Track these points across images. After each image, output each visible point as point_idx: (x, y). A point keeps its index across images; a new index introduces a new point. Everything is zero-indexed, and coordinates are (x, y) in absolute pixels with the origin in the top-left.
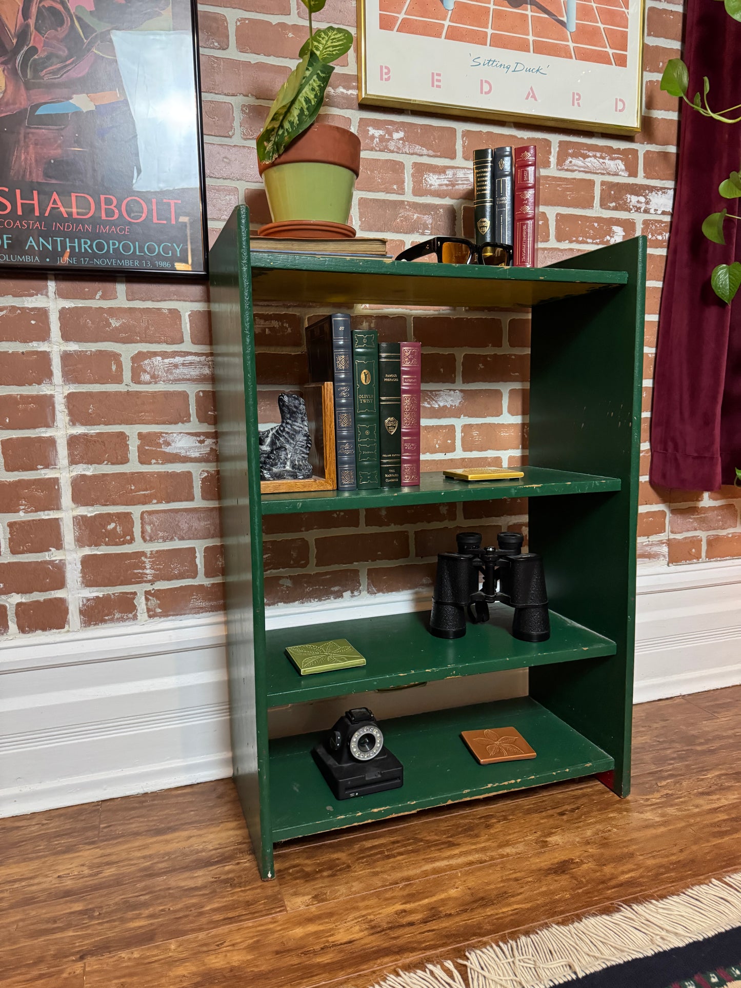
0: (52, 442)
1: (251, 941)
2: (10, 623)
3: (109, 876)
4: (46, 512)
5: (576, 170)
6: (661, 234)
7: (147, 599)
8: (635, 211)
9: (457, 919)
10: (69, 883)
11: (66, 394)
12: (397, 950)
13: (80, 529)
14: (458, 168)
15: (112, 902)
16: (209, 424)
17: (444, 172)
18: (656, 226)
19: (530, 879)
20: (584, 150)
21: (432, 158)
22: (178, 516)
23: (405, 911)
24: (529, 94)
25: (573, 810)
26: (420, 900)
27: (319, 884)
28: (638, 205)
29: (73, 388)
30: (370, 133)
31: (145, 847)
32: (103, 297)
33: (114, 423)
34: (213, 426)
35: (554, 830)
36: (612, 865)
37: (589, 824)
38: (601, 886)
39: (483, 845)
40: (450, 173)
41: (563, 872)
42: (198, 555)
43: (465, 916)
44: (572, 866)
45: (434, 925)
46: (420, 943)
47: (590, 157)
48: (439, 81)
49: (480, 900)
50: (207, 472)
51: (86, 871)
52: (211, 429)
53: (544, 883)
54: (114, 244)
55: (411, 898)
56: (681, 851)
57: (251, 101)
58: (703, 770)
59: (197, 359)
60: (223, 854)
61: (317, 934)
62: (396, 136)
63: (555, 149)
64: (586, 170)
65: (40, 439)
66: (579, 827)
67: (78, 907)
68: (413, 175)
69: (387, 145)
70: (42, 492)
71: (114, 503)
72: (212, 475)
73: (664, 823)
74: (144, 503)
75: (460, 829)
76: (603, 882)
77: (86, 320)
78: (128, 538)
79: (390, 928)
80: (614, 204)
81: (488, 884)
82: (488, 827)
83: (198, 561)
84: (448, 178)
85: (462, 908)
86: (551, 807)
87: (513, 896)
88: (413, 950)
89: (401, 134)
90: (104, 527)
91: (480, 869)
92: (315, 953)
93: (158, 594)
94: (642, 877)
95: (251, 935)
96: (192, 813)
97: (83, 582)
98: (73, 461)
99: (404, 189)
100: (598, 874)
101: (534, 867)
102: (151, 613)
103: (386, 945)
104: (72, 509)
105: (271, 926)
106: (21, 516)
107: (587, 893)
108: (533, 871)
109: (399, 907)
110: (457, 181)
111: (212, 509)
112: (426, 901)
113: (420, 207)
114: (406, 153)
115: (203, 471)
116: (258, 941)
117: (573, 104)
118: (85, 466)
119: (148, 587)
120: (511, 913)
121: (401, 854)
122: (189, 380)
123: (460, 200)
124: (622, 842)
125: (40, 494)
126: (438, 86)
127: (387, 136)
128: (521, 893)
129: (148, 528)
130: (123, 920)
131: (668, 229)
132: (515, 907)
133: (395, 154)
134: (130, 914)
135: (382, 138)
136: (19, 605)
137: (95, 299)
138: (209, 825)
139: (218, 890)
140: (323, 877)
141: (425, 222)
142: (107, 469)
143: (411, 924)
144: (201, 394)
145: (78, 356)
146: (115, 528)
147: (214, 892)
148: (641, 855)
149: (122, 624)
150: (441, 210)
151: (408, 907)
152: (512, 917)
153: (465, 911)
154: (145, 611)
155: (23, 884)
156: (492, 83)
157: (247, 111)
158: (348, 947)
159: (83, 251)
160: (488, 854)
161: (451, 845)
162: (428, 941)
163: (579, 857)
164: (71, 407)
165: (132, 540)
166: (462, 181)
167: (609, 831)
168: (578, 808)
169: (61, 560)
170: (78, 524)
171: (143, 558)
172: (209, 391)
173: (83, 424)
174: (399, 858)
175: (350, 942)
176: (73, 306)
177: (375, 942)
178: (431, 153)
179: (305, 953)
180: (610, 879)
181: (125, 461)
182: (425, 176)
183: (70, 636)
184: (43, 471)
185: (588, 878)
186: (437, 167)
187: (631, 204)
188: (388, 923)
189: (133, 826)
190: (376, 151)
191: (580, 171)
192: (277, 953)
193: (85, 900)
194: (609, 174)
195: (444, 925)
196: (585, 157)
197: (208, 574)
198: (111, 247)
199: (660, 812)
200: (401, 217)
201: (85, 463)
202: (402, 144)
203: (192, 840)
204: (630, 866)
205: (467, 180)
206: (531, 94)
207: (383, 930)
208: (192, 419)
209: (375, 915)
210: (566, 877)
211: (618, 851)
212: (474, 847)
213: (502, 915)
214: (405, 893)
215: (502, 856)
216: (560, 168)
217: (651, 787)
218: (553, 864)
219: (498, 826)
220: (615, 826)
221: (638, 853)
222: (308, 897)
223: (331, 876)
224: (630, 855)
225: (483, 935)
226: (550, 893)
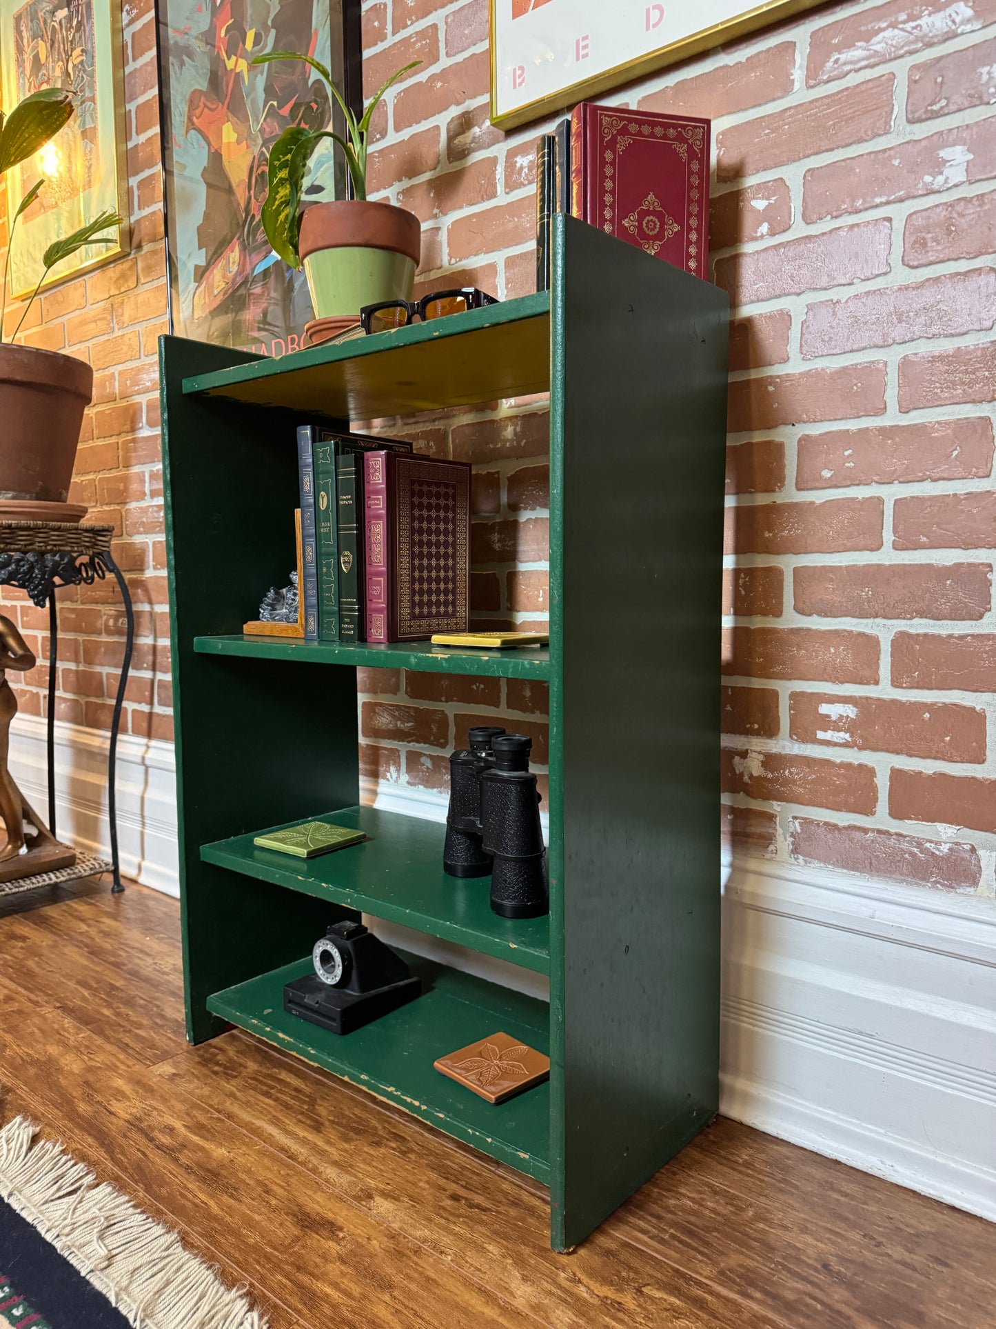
5: (850, 71)
9: (171, 1166)
19: (274, 1202)
20: (867, 23)
23: (172, 1130)
25: (474, 1206)
26: (196, 1134)
27: (197, 1070)
30: (518, 165)
35: (405, 1199)
37: (446, 1229)
38: (288, 1268)
39: (329, 1149)
41: (305, 1227)
43: (178, 1170)
44: (326, 1233)
45: (155, 1155)
46: (123, 1154)
47: (882, 30)
48: (585, 47)
49: (212, 1174)
53: (272, 1215)
55: (199, 1128)
63: (802, 53)
64: (872, 60)
66: (430, 1220)
75: (353, 1124)
79: (141, 1130)
81: (248, 1172)
82: (376, 1144)
86: (467, 1183)
87: (232, 1196)
91: (273, 1159)
92: (89, 1099)
94: (334, 1306)
95: (107, 1062)
100: (318, 1259)
101: (303, 1200)
108: (293, 1200)
109: (177, 1124)
116: (100, 1068)
120: (198, 1201)
121: (276, 1100)
124: (415, 1271)
126: (585, 56)
128: (241, 1201)
130: (109, 1005)
132: (212, 1203)
134: (118, 1005)
135: (531, 167)
140: (210, 1069)
143: (152, 1140)
151: (182, 1130)
152: (188, 1204)
153: (188, 1168)
158: (105, 1114)
160: (312, 1158)
161: (317, 1127)
163: (352, 1234)
167: (442, 1252)
168: (484, 1210)
175: (112, 1114)
177: (114, 1126)
185: (302, 1251)
188: (149, 1126)
190: (525, 185)
191: (857, 71)
193: (129, 982)
194: (930, 45)
196: (870, 35)
199: (546, 1301)
204: (356, 1290)
209: (159, 1115)
210: (296, 1231)
211: (389, 1269)
212: (321, 1143)
213: (190, 1196)
214: (205, 1122)
215: (314, 1170)
216: (812, 82)
217: (627, 1280)
218: (318, 1214)
219: (383, 1150)
220: (459, 1257)
221: (395, 1293)
222: (174, 1071)
223: (216, 1073)
224: (386, 1285)
225: (148, 1189)
226: (251, 1224)
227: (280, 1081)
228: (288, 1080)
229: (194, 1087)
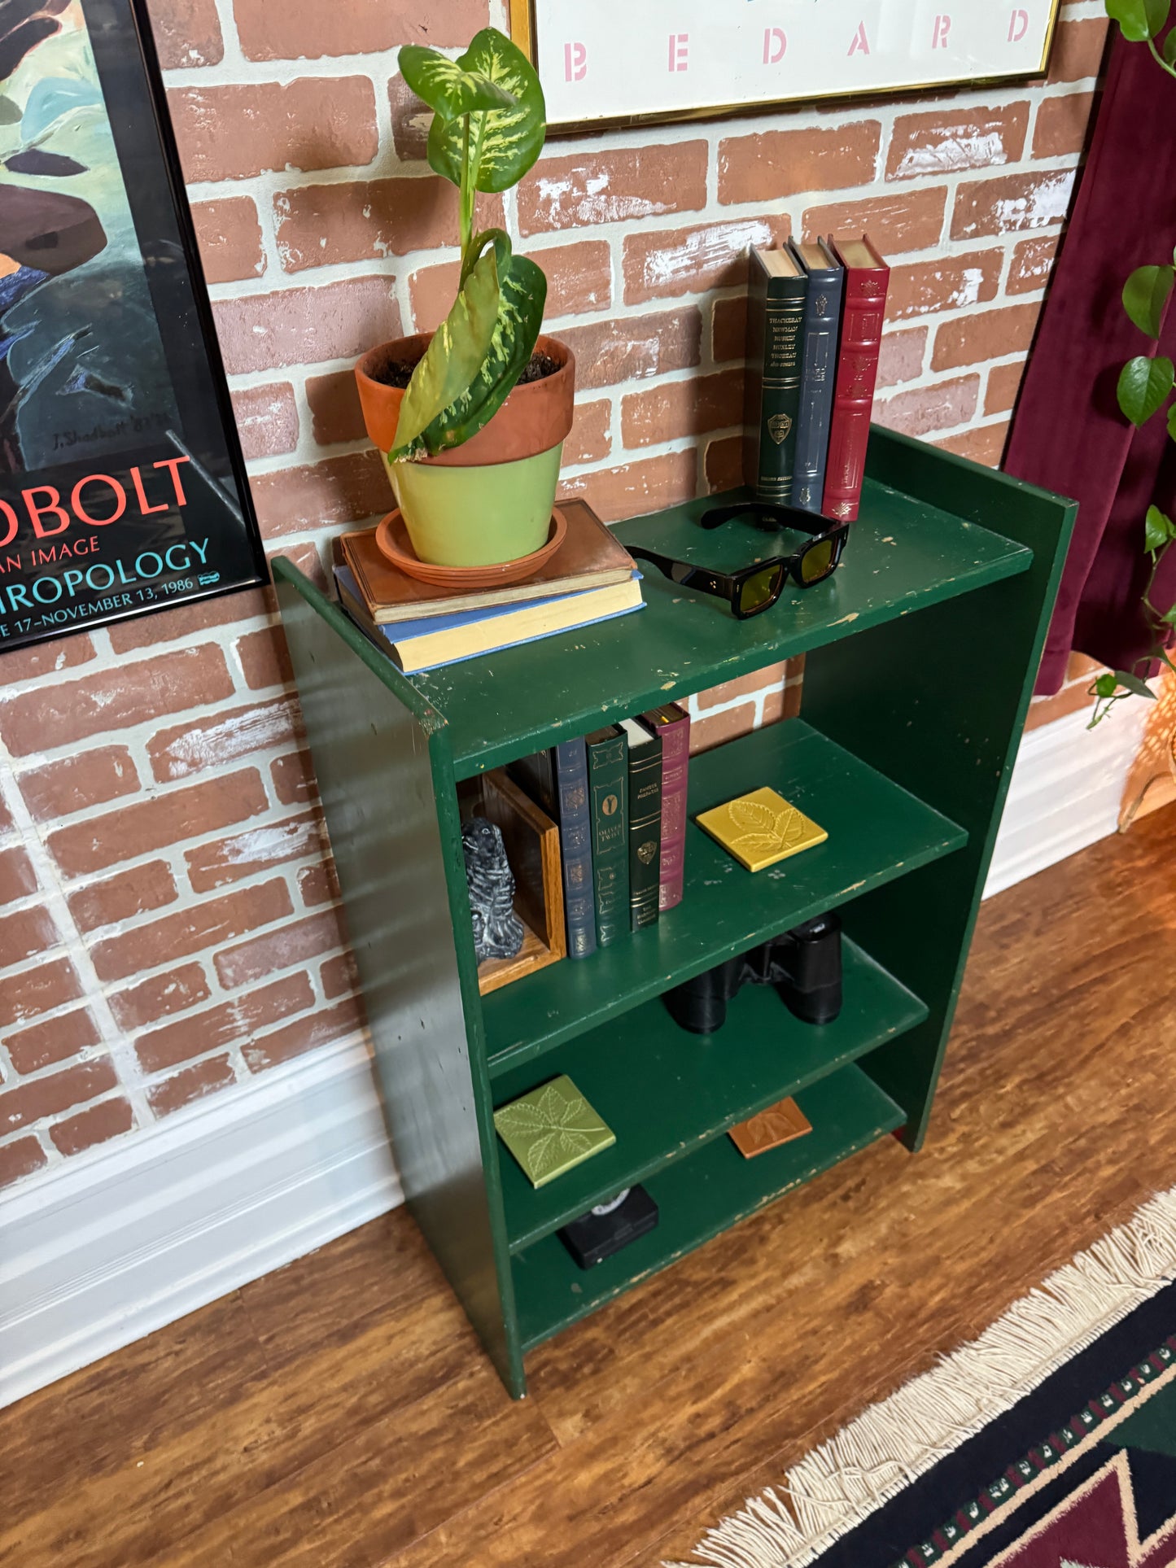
0: (41, 913)
1: (533, 1508)
2: (47, 1152)
3: (314, 1432)
4: (61, 1007)
5: (918, 174)
6: (1041, 263)
7: (246, 1055)
8: (1007, 230)
9: (761, 1415)
10: (263, 1458)
11: (46, 838)
12: (705, 1482)
13: (122, 1009)
14: (710, 226)
15: (335, 1481)
16: (300, 801)
17: (683, 243)
18: (1035, 251)
19: (830, 1328)
20: (937, 127)
21: (662, 218)
22: (272, 942)
23: (698, 1415)
24: (856, 40)
25: (858, 1188)
26: (711, 1392)
27: (584, 1390)
28: (1013, 218)
29: (55, 825)
30: (543, 194)
31: (336, 1369)
32: (70, 663)
33: (140, 852)
34: (307, 803)
35: (842, 1232)
36: (918, 1282)
37: (881, 1212)
38: (912, 1323)
39: (763, 1277)
40: (693, 241)
41: (866, 1307)
42: (311, 977)
43: (769, 1408)
44: (874, 1294)
45: (737, 1432)
46: (729, 1463)
47: (945, 138)
48: (683, 53)
49: (780, 1378)
50: (309, 868)
51: (279, 1432)
52: (306, 808)
53: (847, 1330)
54: (74, 577)
55: (700, 1390)
56: (991, 1240)
57: (293, 179)
58: (1000, 1077)
59: (263, 712)
60: (445, 1360)
61: (606, 1477)
62: (595, 186)
63: (886, 139)
64: (936, 169)
65: (20, 917)
66: (869, 1220)
67: (296, 1499)
68: (625, 267)
69: (575, 213)
70: (46, 983)
71: (167, 959)
72: (316, 870)
73: (967, 1192)
74: (214, 943)
75: (730, 1253)
76: (912, 1315)
77: (48, 712)
78: (200, 994)
79: (690, 1448)
80: (974, 226)
81: (784, 1346)
82: (763, 1240)
83: (313, 985)
84: (690, 253)
85: (762, 1395)
86: (831, 1187)
87: (816, 1362)
88: (723, 1478)
89: (603, 181)
90: (159, 994)
91: (770, 1323)
92: (615, 1509)
93: (260, 1044)
94: (954, 1297)
95: (529, 1497)
96: (376, 1288)
97: (144, 1070)
98: (85, 927)
99: (609, 297)
100: (905, 1302)
101: (831, 1305)
102: (255, 1068)
103: (691, 1476)
104: (103, 989)
105: (549, 1476)
106: (21, 1025)
107: (896, 1338)
108: (830, 1313)
109: (690, 1410)
110: (706, 254)
111: (323, 915)
112: (719, 1393)
113: (638, 326)
114: (613, 220)
115: (302, 869)
116: (541, 1506)
117: (934, 46)
118: (106, 927)
119: (245, 1040)
120: (819, 1390)
121: (669, 1314)
122: (256, 749)
123: (710, 292)
124: (923, 1239)
125: (42, 987)
126: (682, 67)
127: (576, 193)
128: (824, 1355)
129: (229, 972)
130: (364, 1509)
131: (1054, 251)
132: (823, 1379)
133: (592, 226)
134: (369, 1497)
135: (567, 201)
136: (52, 1129)
137: (54, 670)
138: (406, 1309)
139: (464, 1429)
140: (585, 1377)
141: (647, 354)
142: (144, 918)
143: (711, 1436)
144: (281, 763)
145: (49, 773)
146: (177, 989)
147: (459, 1433)
148: (948, 1258)
149: (214, 1095)
150: (676, 322)
151: (701, 1406)
152: (821, 1399)
153: (767, 1399)
154: (246, 1067)
155: (204, 1472)
156: (786, 33)
157: (287, 207)
158: (649, 1489)
159: (15, 607)
160: (773, 1292)
161: (726, 1284)
162: (738, 1459)
163: (878, 1275)
164: (59, 854)
165: (207, 993)
166: (716, 251)
167: (906, 1219)
168: (863, 1182)
169: (102, 1057)
170: (118, 1003)
171: (229, 1011)
172: (292, 755)
173: (87, 872)
174: (669, 1321)
175: (649, 1482)
176: (17, 694)
177: (678, 1474)
178: (660, 207)
179: (604, 1511)
180: (919, 1308)
181: (171, 896)
182: (649, 259)
183: (141, 1136)
184: (38, 957)
185: (894, 1312)
186: (669, 234)
187: (1003, 218)
188: (685, 1439)
189: (304, 1330)
190: (555, 229)
191: (924, 174)
192: (571, 1518)
193: (299, 1484)
194: (973, 167)
195: (748, 1428)
196: (937, 140)
197: (329, 995)
198: (70, 585)
199: (959, 1171)
200: (602, 355)
201: (107, 923)
202: (606, 201)
203: (396, 1341)
205: (723, 249)
206: (860, 40)
207: (681, 1455)
208: (270, 804)
209: (666, 1430)
210: (869, 1315)
211: (921, 1256)
212: (753, 1283)
213: (810, 1397)
214: (691, 1383)
215: (791, 1293)
216: (890, 176)
217: (944, 1124)
218: (850, 1296)
219: (774, 1236)
220: (911, 1209)
221: (944, 1256)
222: (578, 1417)
223: (595, 1372)
224: (936, 1261)
225: (795, 1435)
226: (857, 1347)
227: (632, 1309)
228: (634, 1300)
229: (617, 1395)
